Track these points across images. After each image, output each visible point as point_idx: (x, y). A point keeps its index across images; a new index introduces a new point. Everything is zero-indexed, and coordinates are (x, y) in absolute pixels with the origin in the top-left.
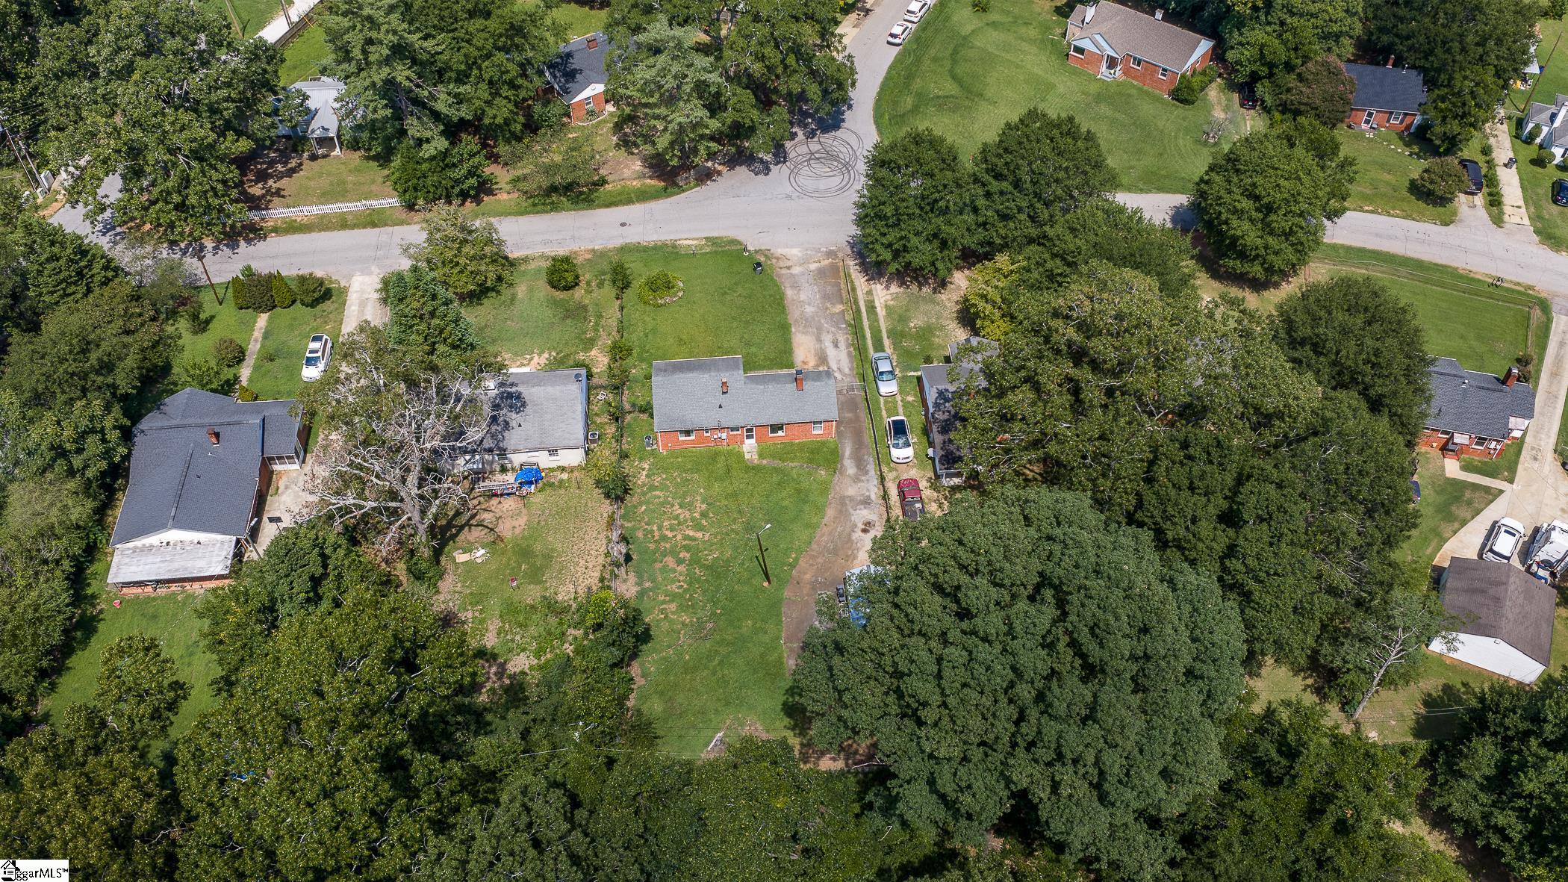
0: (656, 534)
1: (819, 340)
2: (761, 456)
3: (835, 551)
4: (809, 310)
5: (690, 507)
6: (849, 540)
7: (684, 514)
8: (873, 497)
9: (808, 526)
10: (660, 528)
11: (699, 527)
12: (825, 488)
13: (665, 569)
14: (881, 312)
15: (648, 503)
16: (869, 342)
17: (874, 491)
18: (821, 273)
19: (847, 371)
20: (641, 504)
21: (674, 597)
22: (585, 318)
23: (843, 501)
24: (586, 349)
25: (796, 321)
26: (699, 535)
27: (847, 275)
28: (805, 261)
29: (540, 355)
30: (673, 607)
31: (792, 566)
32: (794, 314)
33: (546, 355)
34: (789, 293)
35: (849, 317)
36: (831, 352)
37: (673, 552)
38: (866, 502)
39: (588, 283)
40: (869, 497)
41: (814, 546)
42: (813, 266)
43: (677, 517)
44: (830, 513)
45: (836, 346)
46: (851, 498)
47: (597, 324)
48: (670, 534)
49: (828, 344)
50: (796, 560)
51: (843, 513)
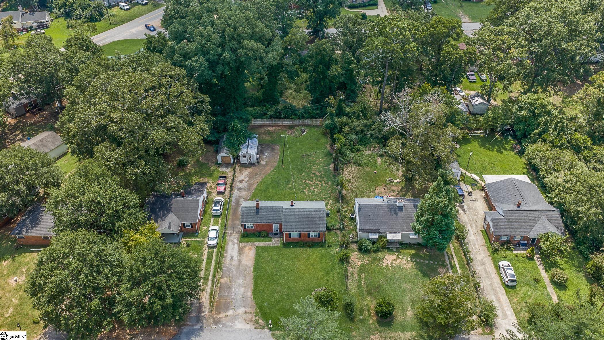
0: (323, 183)
1: (240, 261)
3: (256, 174)
4: (240, 281)
5: (310, 191)
6: (250, 178)
8: (236, 191)
10: (322, 185)
11: (307, 184)
13: (320, 172)
15: (327, 194)
16: (214, 258)
17: (235, 193)
18: (227, 307)
19: (230, 243)
20: (330, 194)
21: (317, 164)
23: (249, 190)
24: (363, 266)
25: (249, 274)
26: (307, 182)
27: (211, 304)
28: (234, 317)
29: (387, 265)
30: (317, 162)
31: (273, 171)
32: (250, 279)
33: (384, 265)
34: (249, 294)
35: (220, 273)
36: (235, 254)
37: (317, 177)
38: (239, 189)
39: (370, 314)
40: (238, 190)
41: (264, 176)
42: (230, 313)
43: (315, 188)
45: (232, 257)
46: (245, 191)
48: (318, 182)
49: (236, 259)
50: (271, 173)
51: (250, 186)
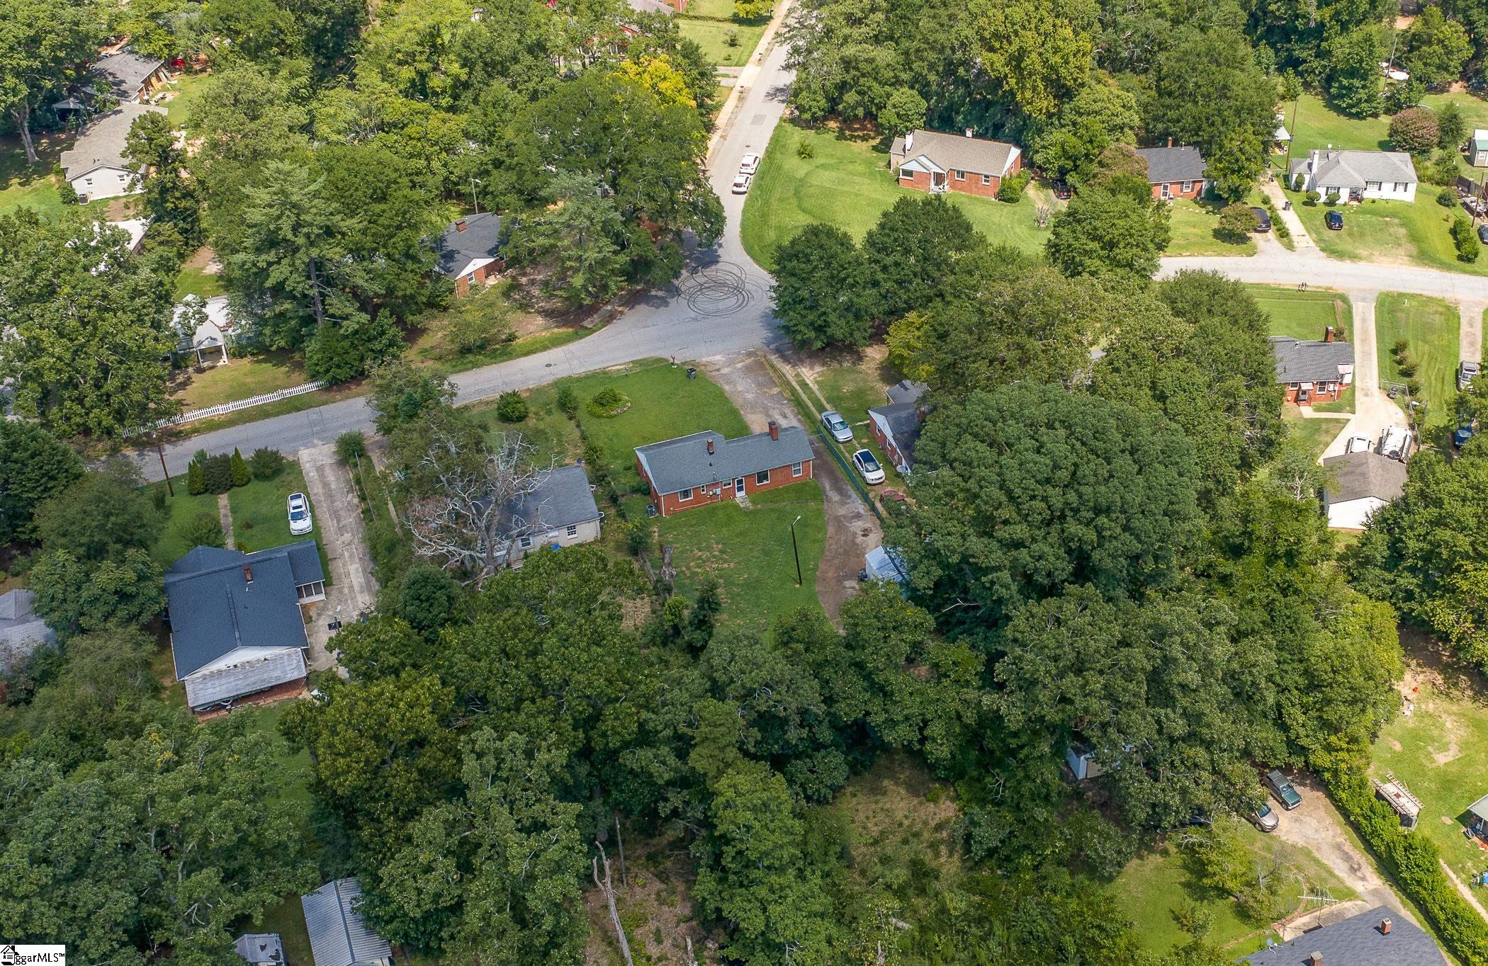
0: (688, 573)
1: (767, 415)
2: (754, 503)
3: (846, 553)
4: (750, 396)
5: (709, 548)
6: (854, 543)
7: (706, 555)
8: (862, 511)
9: (815, 541)
10: (688, 568)
11: (722, 560)
12: (819, 513)
14: (815, 387)
16: (813, 409)
17: (861, 507)
18: (748, 369)
19: (802, 431)
22: (547, 439)
23: (837, 519)
25: (742, 406)
26: (726, 565)
27: (773, 366)
28: (731, 363)
31: (815, 570)
32: (737, 402)
34: (727, 388)
35: (787, 394)
36: (781, 419)
38: (858, 516)
40: (859, 512)
41: (827, 553)
42: (740, 365)
43: (700, 558)
44: (831, 530)
45: (785, 417)
46: (844, 516)
47: (560, 441)
48: (699, 570)
49: (775, 415)
50: (816, 565)
51: (841, 527)
